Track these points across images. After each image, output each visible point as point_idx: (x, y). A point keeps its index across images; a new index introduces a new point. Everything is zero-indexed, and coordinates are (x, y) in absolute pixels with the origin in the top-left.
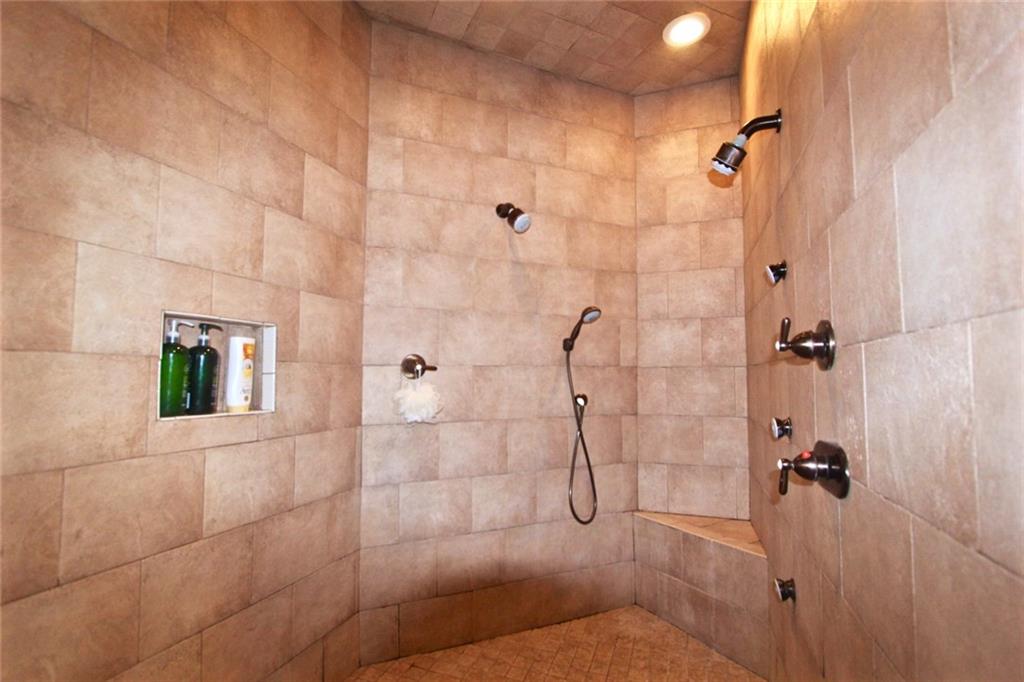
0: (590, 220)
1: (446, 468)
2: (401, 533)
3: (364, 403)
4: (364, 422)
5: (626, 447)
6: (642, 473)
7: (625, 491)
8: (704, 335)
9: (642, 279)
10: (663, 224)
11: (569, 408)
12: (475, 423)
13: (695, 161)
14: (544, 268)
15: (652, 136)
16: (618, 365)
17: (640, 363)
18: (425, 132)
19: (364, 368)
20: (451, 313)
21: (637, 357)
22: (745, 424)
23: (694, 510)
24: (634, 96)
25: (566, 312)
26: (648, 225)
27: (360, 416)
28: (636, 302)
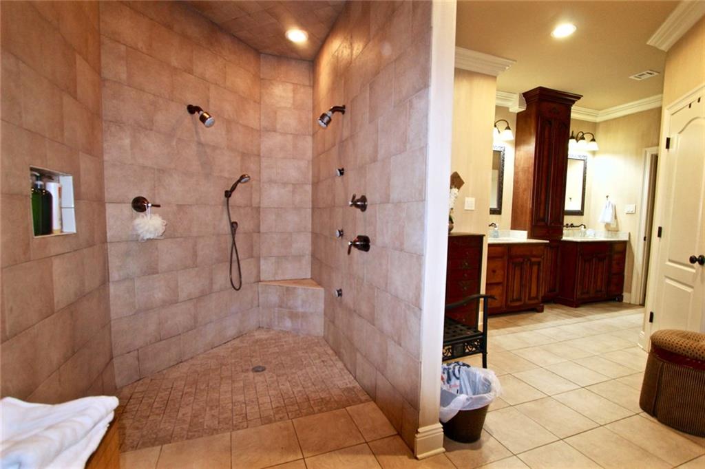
0: (238, 123)
1: (163, 266)
2: (137, 308)
3: (107, 227)
4: (108, 240)
5: (255, 249)
6: (262, 262)
7: (255, 272)
8: (294, 192)
9: (263, 160)
10: (275, 131)
11: (227, 229)
12: (178, 239)
13: (291, 101)
14: (215, 148)
15: (270, 80)
16: (251, 206)
17: (262, 205)
18: (140, 45)
19: (107, 204)
20: (162, 171)
21: (260, 203)
22: (310, 235)
23: (287, 277)
24: (261, 53)
25: (226, 175)
26: (267, 130)
27: (106, 236)
28: (260, 172)
